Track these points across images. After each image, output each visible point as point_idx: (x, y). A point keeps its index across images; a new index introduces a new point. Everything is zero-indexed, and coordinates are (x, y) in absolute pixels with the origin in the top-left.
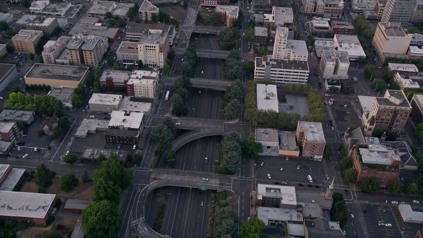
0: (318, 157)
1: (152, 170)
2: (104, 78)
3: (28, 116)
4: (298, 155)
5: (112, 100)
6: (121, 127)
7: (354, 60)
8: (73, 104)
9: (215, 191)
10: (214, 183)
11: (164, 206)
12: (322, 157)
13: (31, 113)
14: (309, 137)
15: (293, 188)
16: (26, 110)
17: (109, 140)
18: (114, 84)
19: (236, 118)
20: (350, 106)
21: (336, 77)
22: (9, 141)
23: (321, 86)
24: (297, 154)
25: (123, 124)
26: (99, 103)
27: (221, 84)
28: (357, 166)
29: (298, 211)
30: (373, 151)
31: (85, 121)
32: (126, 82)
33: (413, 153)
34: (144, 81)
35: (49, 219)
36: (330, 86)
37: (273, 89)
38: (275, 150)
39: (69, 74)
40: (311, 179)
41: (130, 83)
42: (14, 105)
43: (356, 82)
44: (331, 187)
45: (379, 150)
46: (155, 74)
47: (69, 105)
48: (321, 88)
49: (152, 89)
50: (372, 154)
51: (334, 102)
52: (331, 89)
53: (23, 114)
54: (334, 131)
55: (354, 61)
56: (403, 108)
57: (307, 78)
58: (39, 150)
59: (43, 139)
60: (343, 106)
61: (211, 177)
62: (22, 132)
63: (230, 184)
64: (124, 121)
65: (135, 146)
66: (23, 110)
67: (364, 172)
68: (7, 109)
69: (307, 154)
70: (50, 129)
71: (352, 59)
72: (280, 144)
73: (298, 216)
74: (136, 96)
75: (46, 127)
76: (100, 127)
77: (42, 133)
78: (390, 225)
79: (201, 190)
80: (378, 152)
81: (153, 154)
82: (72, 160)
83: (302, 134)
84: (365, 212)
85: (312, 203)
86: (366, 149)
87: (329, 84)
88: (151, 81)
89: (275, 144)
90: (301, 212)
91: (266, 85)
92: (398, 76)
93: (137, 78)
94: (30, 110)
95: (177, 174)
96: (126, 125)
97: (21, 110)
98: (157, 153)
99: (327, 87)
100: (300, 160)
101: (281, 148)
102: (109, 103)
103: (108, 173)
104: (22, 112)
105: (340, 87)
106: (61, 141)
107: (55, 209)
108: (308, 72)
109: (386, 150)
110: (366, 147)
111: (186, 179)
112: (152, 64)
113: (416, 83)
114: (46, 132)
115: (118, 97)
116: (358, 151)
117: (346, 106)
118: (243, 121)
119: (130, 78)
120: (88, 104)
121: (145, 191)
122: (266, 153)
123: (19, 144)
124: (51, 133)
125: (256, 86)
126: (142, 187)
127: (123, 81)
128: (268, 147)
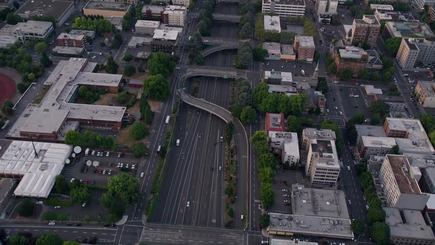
0: (310, 60)
1: (187, 66)
2: (144, 10)
3: (91, 34)
4: (295, 59)
5: (153, 24)
6: (162, 40)
7: (343, 3)
8: (123, 27)
9: (234, 80)
10: (233, 74)
11: (197, 88)
12: (312, 59)
13: (93, 32)
14: (303, 44)
15: (290, 74)
16: (89, 30)
17: (154, 48)
18: (153, 15)
19: (248, 38)
20: (336, 33)
21: (327, 13)
22: (82, 47)
23: (315, 20)
24: (294, 57)
25: (164, 37)
26: (142, 26)
27: (235, 18)
28: (337, 61)
29: (293, 86)
30: (348, 51)
31: (134, 38)
32: (162, 12)
33: (381, 58)
34: (176, 12)
35: (120, 89)
36: (322, 19)
37: (277, 19)
38: (278, 55)
39: (117, 8)
40: (304, 72)
41: (165, 13)
42: (79, 26)
43: (343, 18)
44: (316, 69)
45: (353, 50)
46: (184, 8)
47: (120, 28)
48: (315, 21)
49: (183, 17)
50: (348, 52)
51: (324, 30)
52: (322, 21)
53: (87, 33)
54: (323, 47)
55: (343, 5)
56: (374, 26)
57: (304, 12)
58: (102, 54)
59: (104, 48)
60: (332, 32)
61: (231, 71)
62: (88, 44)
63: (245, 75)
64: (164, 35)
65: (173, 53)
66: (87, 30)
67: (341, 63)
68: (74, 29)
69: (301, 58)
70: (110, 41)
71: (341, 3)
72: (281, 51)
73: (293, 89)
74: (170, 24)
75: (107, 39)
76: (145, 41)
77: (103, 45)
78: (357, 96)
79: (224, 78)
80: (353, 51)
81: (188, 58)
82: (128, 59)
83: (298, 44)
84: (341, 90)
85: (303, 82)
86: (344, 50)
87: (321, 17)
88: (181, 12)
89: (278, 52)
90: (295, 87)
91: (272, 16)
92: (377, 12)
93: (171, 10)
94: (92, 30)
95: (205, 68)
96: (167, 38)
97: (84, 30)
98: (190, 57)
99: (320, 19)
100: (296, 62)
101: (282, 53)
102: (151, 26)
103: (159, 59)
104: (86, 31)
105: (330, 19)
106: (118, 49)
107: (123, 84)
108: (305, 6)
109: (358, 50)
110: (344, 48)
111: (213, 71)
112: (180, 4)
113: (390, 16)
114: (106, 44)
115: (157, 23)
116: (338, 51)
117: (334, 32)
118: (253, 40)
119: (165, 10)
120: (134, 27)
121: (184, 78)
122: (270, 58)
123: (88, 51)
124: (110, 45)
125: (263, 17)
126: (181, 76)
127: (160, 12)
128: (273, 54)
